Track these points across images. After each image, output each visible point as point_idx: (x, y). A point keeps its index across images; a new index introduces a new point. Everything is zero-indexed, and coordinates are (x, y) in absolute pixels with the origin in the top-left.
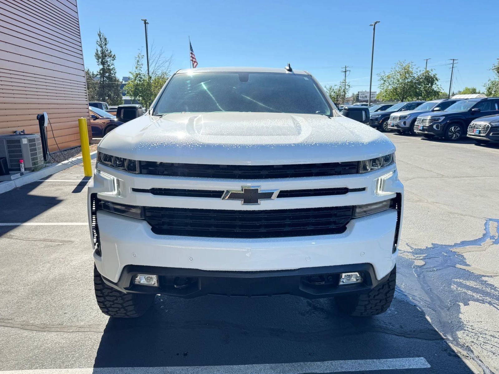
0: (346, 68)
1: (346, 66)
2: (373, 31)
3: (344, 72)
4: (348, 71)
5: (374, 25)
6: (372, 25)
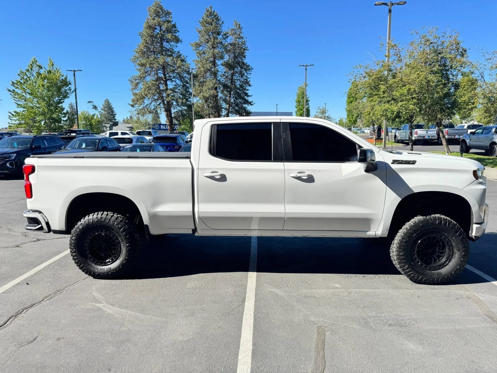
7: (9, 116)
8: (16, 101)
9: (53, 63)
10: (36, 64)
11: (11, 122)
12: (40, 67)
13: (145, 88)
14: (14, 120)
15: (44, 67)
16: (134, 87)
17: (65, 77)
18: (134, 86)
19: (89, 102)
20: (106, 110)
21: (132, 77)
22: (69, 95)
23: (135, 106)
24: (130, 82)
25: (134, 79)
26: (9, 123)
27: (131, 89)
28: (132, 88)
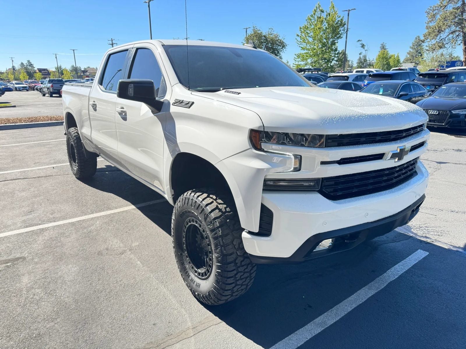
0: (112, 41)
1: (112, 39)
2: (148, 8)
3: (110, 44)
4: (115, 44)
5: (148, 2)
6: (147, 2)
7: (295, 58)
8: (298, 44)
9: (334, 6)
10: (320, 9)
11: (295, 63)
12: (322, 11)
13: (441, 18)
14: (297, 61)
15: (326, 11)
16: (430, 20)
17: (341, 18)
18: (430, 18)
19: (358, 41)
20: (415, 49)
21: (429, 8)
22: (343, 35)
23: (426, 41)
24: (427, 14)
25: (431, 10)
26: (293, 64)
27: (427, 22)
28: (428, 20)
